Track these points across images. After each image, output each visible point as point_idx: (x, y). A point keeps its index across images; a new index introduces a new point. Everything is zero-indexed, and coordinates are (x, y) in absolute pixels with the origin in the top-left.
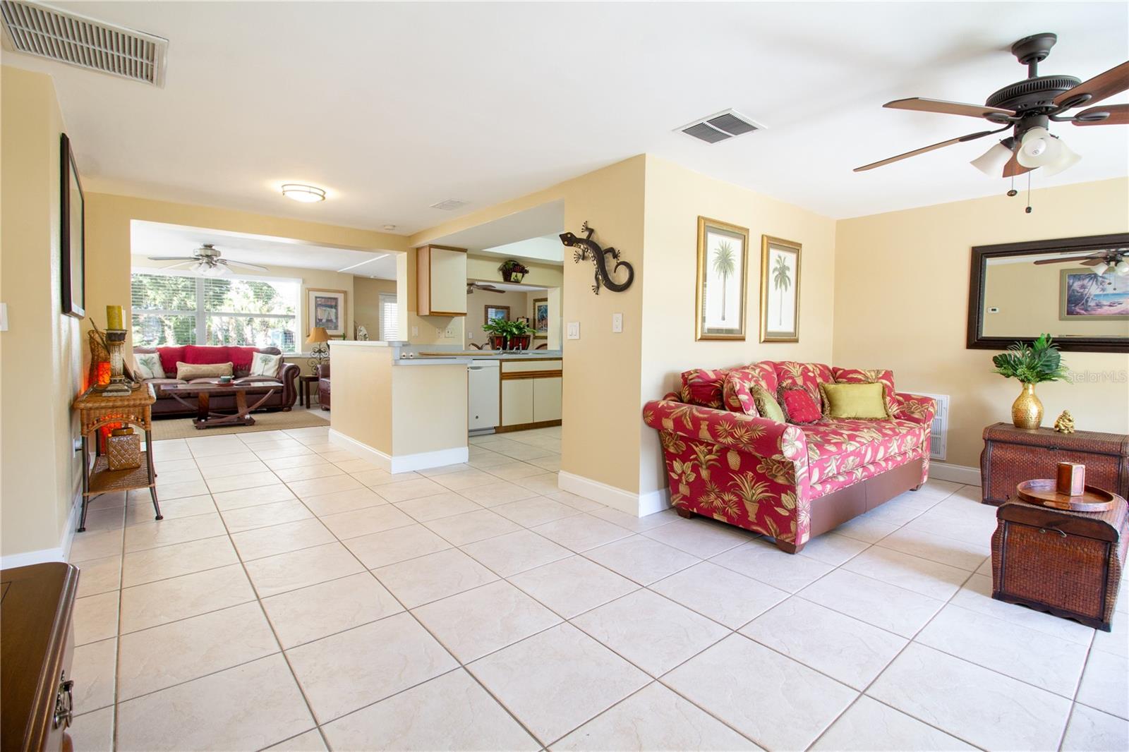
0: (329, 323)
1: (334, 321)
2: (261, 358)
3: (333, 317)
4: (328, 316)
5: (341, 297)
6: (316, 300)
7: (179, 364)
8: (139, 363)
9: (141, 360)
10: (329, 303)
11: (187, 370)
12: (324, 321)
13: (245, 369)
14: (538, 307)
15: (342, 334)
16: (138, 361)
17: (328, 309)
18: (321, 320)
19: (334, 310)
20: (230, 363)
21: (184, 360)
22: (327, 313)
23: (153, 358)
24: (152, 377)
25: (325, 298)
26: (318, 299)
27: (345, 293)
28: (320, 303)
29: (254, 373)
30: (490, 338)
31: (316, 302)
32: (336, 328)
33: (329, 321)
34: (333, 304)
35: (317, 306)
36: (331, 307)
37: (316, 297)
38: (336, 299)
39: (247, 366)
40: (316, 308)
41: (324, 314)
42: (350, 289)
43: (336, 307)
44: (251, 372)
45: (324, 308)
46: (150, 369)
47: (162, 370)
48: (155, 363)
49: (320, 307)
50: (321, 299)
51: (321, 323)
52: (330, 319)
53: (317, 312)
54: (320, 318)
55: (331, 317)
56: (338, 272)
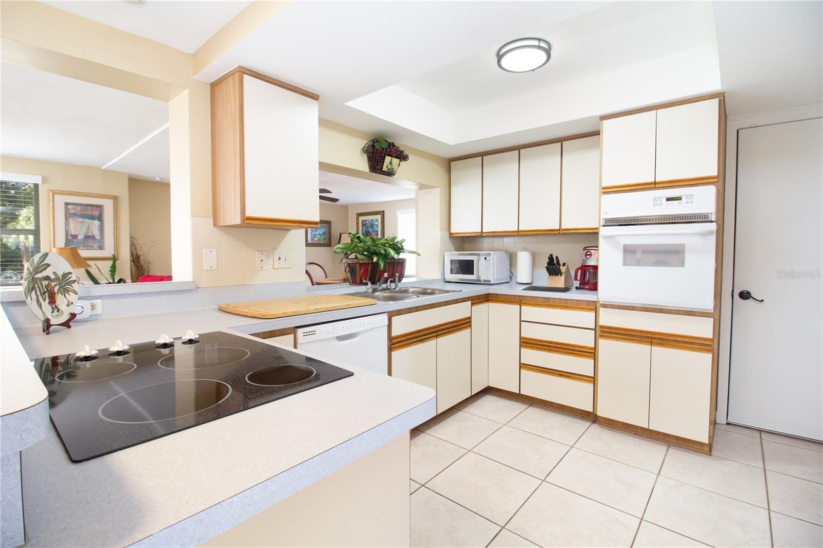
0: (91, 241)
1: (98, 237)
3: (96, 233)
4: (87, 232)
5: (108, 205)
6: (66, 208)
10: (89, 213)
12: (81, 237)
14: (362, 221)
15: (111, 256)
17: (87, 220)
18: (75, 237)
19: (97, 223)
22: (85, 227)
25: (81, 205)
26: (70, 207)
27: (115, 199)
28: (72, 212)
30: (349, 265)
31: (67, 210)
32: (101, 248)
33: (89, 237)
34: (96, 213)
35: (68, 216)
36: (92, 218)
37: (67, 204)
38: (100, 207)
40: (67, 218)
41: (79, 228)
42: (123, 192)
43: (100, 218)
45: (80, 220)
49: (74, 217)
50: (74, 206)
51: (75, 240)
52: (90, 234)
53: (69, 225)
54: (73, 234)
55: (92, 232)
56: (103, 168)
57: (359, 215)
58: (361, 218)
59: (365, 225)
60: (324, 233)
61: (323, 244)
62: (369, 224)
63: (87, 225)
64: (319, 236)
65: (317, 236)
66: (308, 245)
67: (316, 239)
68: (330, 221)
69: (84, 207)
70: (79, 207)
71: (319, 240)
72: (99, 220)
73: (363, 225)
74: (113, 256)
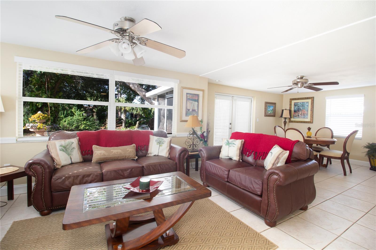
0: (194, 112)
1: (197, 111)
2: (156, 141)
3: (196, 108)
5: (201, 94)
6: (187, 95)
7: (95, 148)
8: (58, 150)
9: (61, 146)
10: (194, 98)
11: (101, 154)
12: (191, 110)
13: (144, 150)
14: (295, 103)
16: (58, 148)
17: (193, 102)
18: (189, 110)
19: (196, 103)
20: (134, 144)
21: (99, 144)
23: (73, 143)
24: (70, 162)
26: (188, 95)
27: (203, 91)
28: (189, 97)
29: (151, 153)
31: (187, 96)
32: (198, 116)
33: (193, 110)
34: (197, 98)
35: (188, 99)
36: (195, 101)
37: (187, 94)
38: (198, 95)
39: (145, 147)
40: (187, 101)
41: (190, 106)
42: (205, 88)
43: (198, 101)
44: (149, 152)
45: (191, 102)
46: (69, 154)
47: (80, 154)
48: (74, 148)
49: (189, 100)
50: (189, 95)
51: (189, 112)
52: (194, 109)
53: (187, 104)
54: (188, 109)
55: (195, 108)
56: (200, 76)
57: (292, 100)
58: (293, 102)
59: (297, 105)
60: (273, 110)
61: (272, 115)
62: (300, 105)
63: (193, 104)
64: (271, 111)
65: (270, 111)
66: (266, 115)
67: (269, 113)
68: (276, 103)
69: (193, 95)
70: (191, 95)
71: (270, 113)
72: (197, 102)
73: (295, 105)
74: (201, 120)
